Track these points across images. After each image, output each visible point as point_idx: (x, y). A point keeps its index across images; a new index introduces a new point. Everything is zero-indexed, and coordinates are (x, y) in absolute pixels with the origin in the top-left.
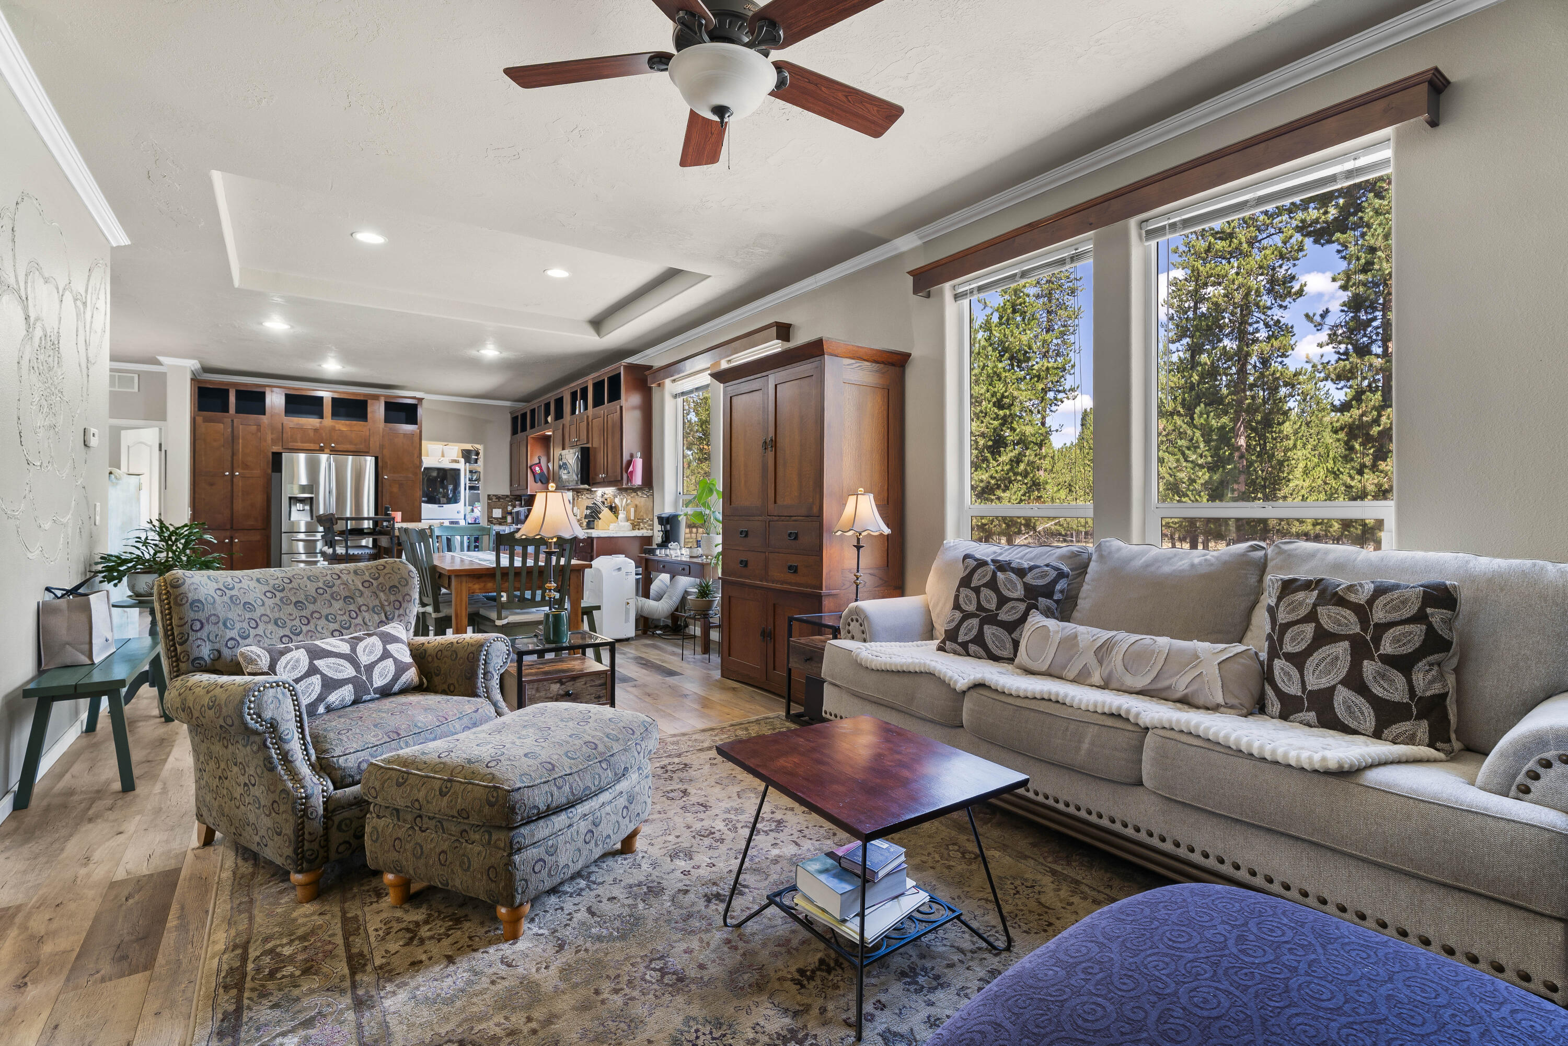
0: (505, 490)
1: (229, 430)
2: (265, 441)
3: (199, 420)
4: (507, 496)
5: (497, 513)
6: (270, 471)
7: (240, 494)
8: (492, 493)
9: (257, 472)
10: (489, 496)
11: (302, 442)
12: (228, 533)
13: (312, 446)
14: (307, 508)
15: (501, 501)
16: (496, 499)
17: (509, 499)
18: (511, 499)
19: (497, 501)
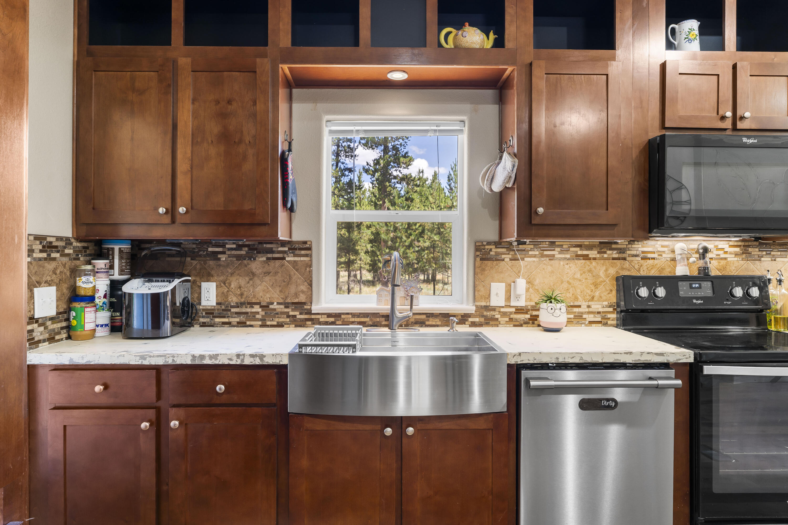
0: (61, 224)
4: (67, 242)
5: (46, 302)
15: (54, 259)
16: (41, 251)
17: (71, 251)
18: (77, 251)
19: (45, 259)
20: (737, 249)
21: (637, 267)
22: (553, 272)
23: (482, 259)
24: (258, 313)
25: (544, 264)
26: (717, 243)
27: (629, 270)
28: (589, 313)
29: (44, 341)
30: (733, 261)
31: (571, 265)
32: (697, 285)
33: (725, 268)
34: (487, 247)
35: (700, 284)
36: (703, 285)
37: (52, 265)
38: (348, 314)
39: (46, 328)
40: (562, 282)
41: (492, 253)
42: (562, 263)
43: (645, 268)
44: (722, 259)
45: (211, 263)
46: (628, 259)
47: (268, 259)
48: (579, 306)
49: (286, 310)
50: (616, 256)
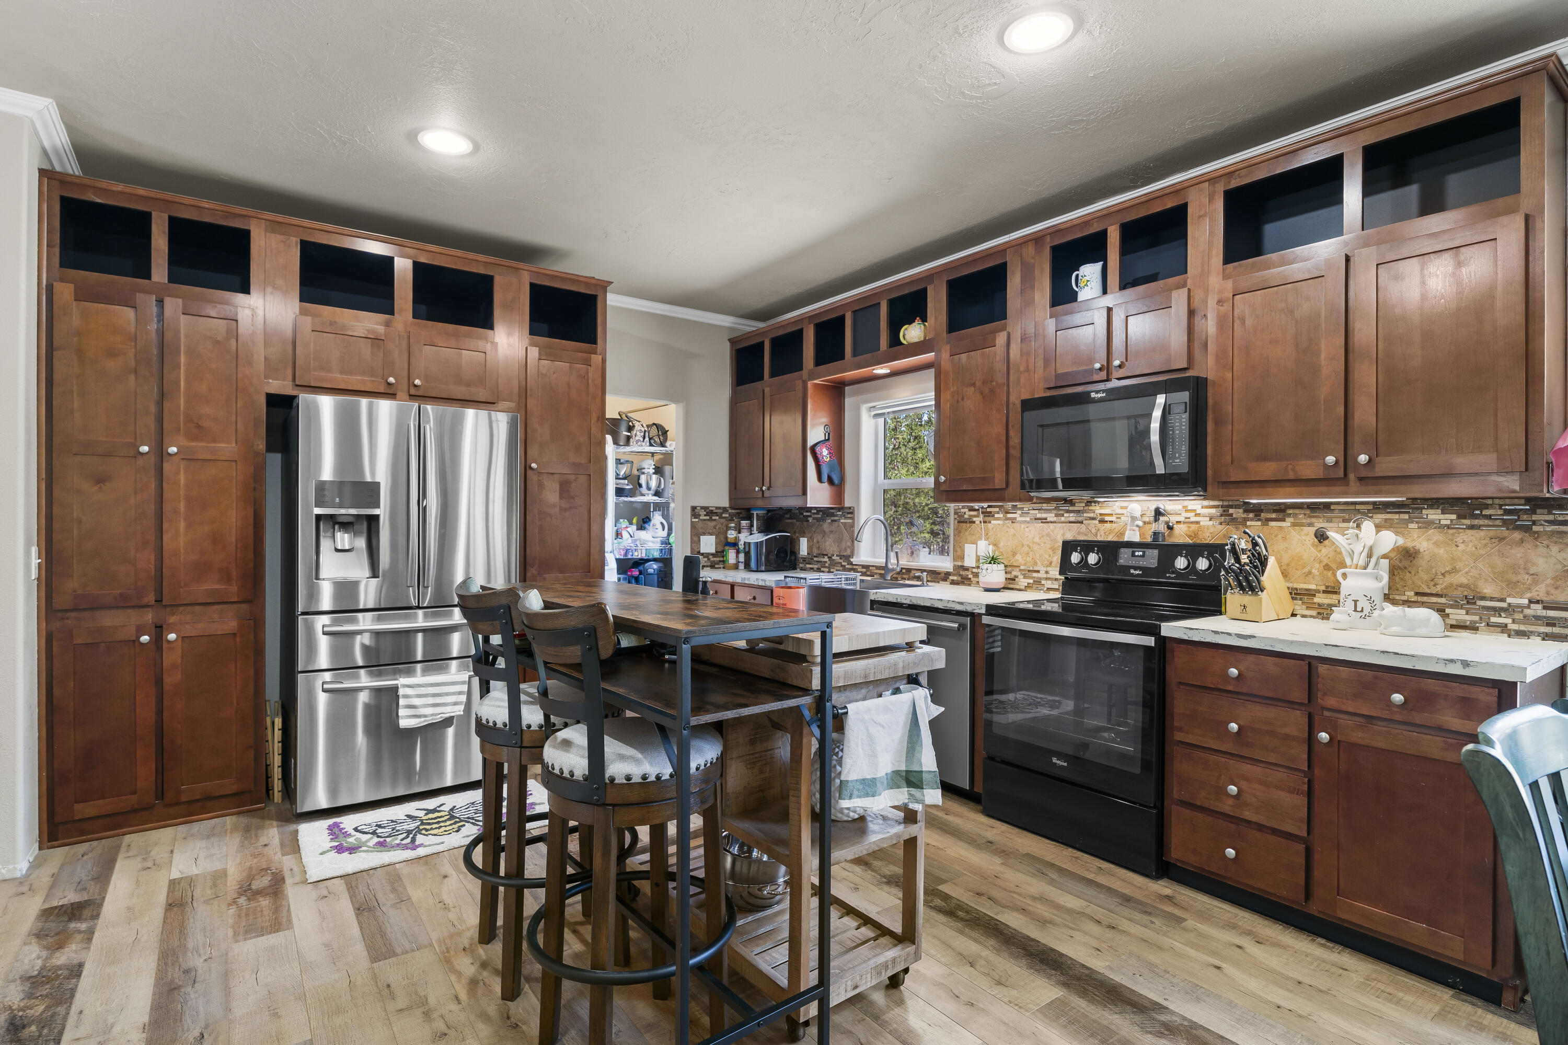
0: (720, 499)
1: (153, 326)
2: (250, 363)
3: (65, 291)
4: (725, 510)
5: (708, 544)
6: (261, 445)
7: (182, 506)
8: (700, 502)
9: (228, 448)
10: (694, 509)
11: (342, 372)
12: (149, 617)
13: (354, 381)
14: (361, 543)
15: (715, 520)
16: (705, 515)
17: (727, 515)
18: (732, 515)
19: (708, 520)
20: (1213, 511)
21: (1094, 531)
22: (1014, 535)
23: (959, 522)
24: (826, 562)
25: (1008, 527)
26: (1186, 503)
27: (1086, 535)
28: (1047, 579)
29: (707, 566)
30: (1208, 526)
31: (1031, 528)
32: (1141, 553)
33: (1196, 535)
34: (962, 510)
35: (1144, 552)
36: (1147, 553)
37: (713, 524)
38: (873, 566)
39: (709, 559)
40: (1023, 546)
41: (966, 516)
42: (1023, 526)
43: (1102, 533)
44: (1192, 523)
45: (805, 523)
46: (1084, 522)
47: (832, 521)
48: (1038, 572)
49: (841, 561)
50: (1072, 519)
